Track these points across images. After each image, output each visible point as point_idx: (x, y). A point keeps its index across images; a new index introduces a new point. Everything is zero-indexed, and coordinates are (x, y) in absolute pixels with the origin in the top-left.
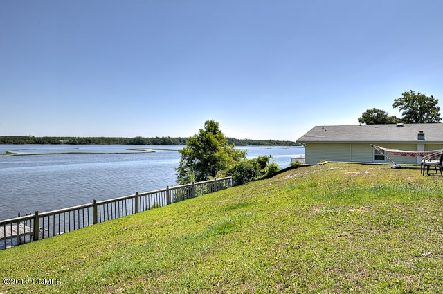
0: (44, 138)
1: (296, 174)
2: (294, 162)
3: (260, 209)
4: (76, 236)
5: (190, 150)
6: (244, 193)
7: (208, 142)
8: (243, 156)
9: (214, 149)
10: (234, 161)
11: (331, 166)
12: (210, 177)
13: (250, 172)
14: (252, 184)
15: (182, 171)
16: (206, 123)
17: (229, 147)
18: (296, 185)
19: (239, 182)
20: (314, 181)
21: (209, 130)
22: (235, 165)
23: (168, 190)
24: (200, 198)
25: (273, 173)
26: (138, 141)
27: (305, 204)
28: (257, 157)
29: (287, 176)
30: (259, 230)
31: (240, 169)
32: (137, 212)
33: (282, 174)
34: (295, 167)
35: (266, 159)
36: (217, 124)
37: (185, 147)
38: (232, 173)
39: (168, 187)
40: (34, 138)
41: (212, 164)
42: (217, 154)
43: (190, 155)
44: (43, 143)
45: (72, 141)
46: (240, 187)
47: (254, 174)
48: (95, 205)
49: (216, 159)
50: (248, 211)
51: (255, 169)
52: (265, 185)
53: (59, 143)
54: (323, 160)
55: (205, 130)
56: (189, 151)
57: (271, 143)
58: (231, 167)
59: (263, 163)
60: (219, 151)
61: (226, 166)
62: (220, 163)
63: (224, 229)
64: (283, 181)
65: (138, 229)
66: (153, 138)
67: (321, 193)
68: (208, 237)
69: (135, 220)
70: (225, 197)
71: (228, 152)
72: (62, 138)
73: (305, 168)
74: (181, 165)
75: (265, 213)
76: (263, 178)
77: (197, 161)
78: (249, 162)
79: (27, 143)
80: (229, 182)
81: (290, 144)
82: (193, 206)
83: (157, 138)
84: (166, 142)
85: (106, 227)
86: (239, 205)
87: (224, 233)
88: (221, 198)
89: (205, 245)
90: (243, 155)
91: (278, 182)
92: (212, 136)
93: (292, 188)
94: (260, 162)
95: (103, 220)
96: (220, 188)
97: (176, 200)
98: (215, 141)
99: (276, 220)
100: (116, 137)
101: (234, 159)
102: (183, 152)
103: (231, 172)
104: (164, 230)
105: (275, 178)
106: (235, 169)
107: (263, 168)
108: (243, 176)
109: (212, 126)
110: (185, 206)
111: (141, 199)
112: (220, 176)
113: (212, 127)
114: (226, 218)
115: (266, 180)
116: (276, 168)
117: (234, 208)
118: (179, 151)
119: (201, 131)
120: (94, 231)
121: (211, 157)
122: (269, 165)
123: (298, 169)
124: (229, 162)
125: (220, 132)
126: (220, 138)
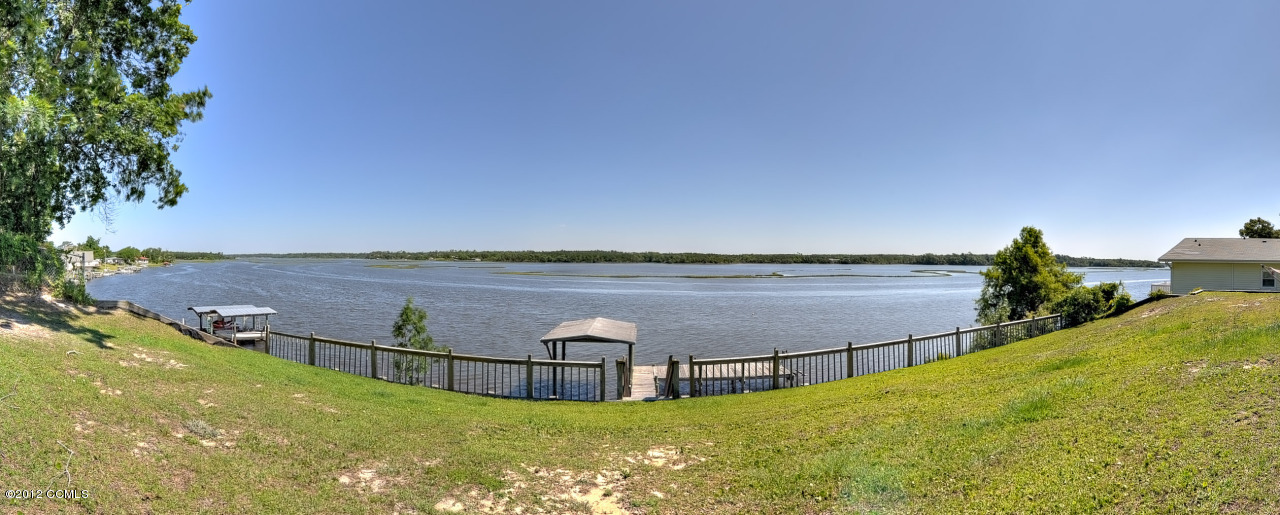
0: (813, 256)
1: (1158, 308)
2: (1155, 291)
3: (1101, 370)
4: (821, 392)
5: (997, 272)
6: (1076, 341)
7: (1025, 260)
8: (1078, 282)
9: (1034, 270)
10: (1064, 289)
11: (1207, 296)
12: (1027, 313)
13: (1088, 306)
14: (1089, 326)
15: (986, 305)
16: (1023, 230)
17: (1057, 268)
18: (1159, 328)
19: (1073, 321)
20: (1185, 320)
21: (1026, 241)
22: (1065, 295)
23: (958, 333)
24: (1009, 346)
25: (1124, 307)
26: (928, 260)
27: (1175, 359)
28: (1098, 283)
29: (1144, 313)
30: (1096, 415)
31: (1074, 301)
32: (910, 365)
33: (1137, 309)
34: (1156, 297)
35: (1114, 287)
36: (1040, 231)
37: (991, 267)
38: (1062, 307)
39: (958, 329)
40: (801, 257)
41: (1030, 293)
42: (1037, 279)
43: (997, 279)
44: (812, 262)
45: (844, 260)
46: (1074, 330)
47: (1096, 310)
48: (850, 350)
49: (1037, 285)
50: (1081, 374)
51: (1097, 301)
52: (1110, 327)
53: (829, 262)
54: (1197, 286)
55: (1020, 240)
56: (995, 274)
57: (1121, 263)
58: (1060, 298)
59: (1109, 292)
60: (1041, 274)
61: (1051, 296)
62: (1043, 292)
63: (1032, 411)
64: (1139, 321)
65: (903, 393)
66: (948, 256)
67: (1198, 341)
68: (1001, 425)
69: (905, 378)
70: (1047, 347)
71: (1056, 276)
72: (833, 256)
73: (1171, 299)
74: (984, 294)
75: (1109, 378)
76: (1108, 316)
77: (1008, 288)
78: (1088, 292)
79: (795, 262)
80: (1055, 323)
81: (1148, 265)
82: (996, 360)
83: (955, 255)
84: (966, 260)
85: (861, 385)
86: (1066, 362)
87: (1032, 420)
88: (1039, 349)
89: (995, 442)
90: (1078, 280)
91: (1130, 323)
92: (1030, 251)
93: (1153, 332)
94: (1103, 291)
95: (860, 373)
96: (1043, 331)
97: (972, 350)
98: (1036, 259)
99: (1127, 394)
100: (899, 253)
101: (1065, 285)
102: (987, 275)
103: (1060, 305)
104: (937, 401)
105: (1126, 316)
106: (1065, 301)
107: (1107, 300)
108: (1079, 313)
109: (1030, 236)
110: (984, 360)
111: (916, 346)
112: (1043, 313)
113: (1032, 237)
114: (1041, 387)
115: (1113, 320)
116: (1128, 300)
117: (1058, 368)
118: (981, 273)
119: (1016, 242)
120: (847, 388)
121: (1031, 282)
122: (1117, 295)
123: (1161, 301)
124: (1055, 290)
125: (1044, 245)
126: (1044, 255)
